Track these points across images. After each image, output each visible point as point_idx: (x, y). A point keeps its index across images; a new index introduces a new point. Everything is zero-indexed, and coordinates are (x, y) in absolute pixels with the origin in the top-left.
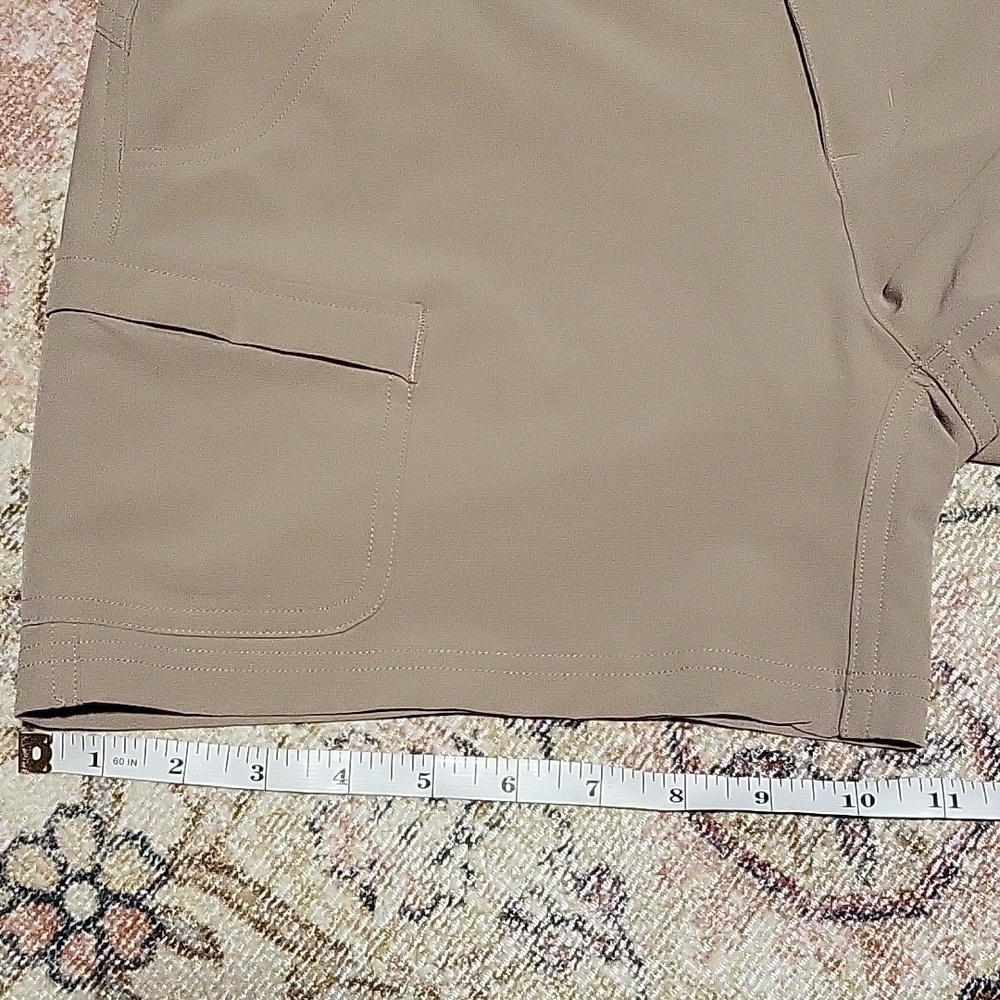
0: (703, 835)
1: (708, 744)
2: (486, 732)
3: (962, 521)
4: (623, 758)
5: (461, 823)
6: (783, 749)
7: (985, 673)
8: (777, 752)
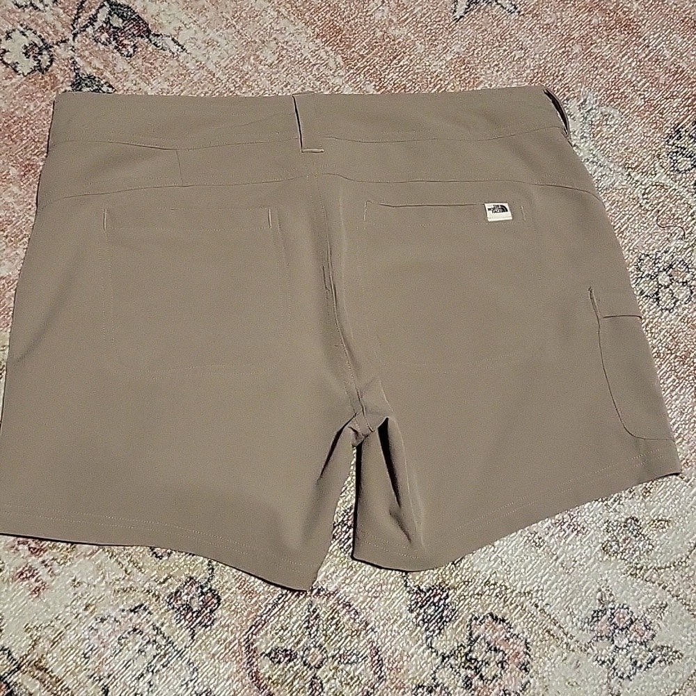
0: (253, 682)
2: (168, 624)
4: (225, 644)
5: (150, 663)
6: (293, 649)
7: (382, 628)
8: (290, 650)
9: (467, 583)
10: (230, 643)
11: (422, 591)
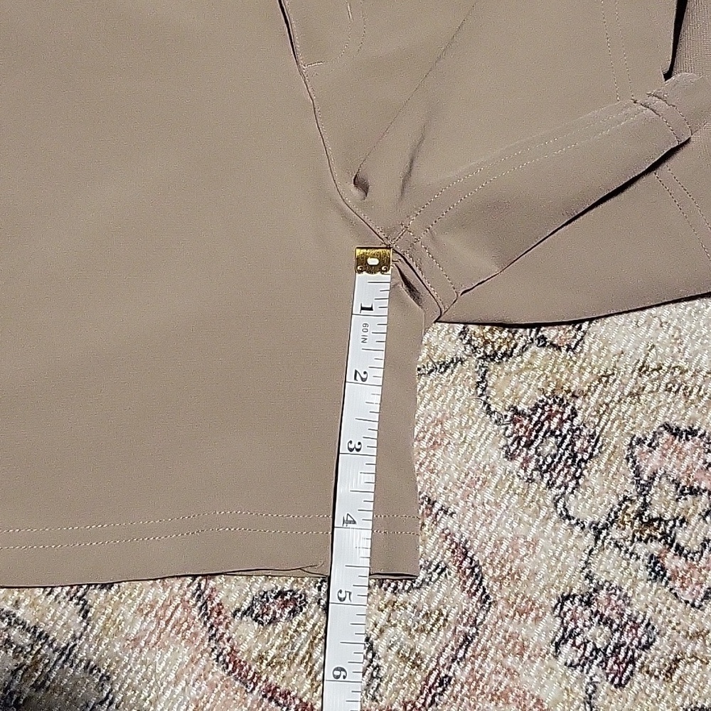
0: (229, 674)
1: (230, 591)
2: (27, 602)
3: (433, 373)
4: (154, 612)
5: (9, 687)
6: (295, 588)
7: (462, 503)
8: (290, 591)
9: (604, 379)
10: (165, 607)
11: (522, 414)
